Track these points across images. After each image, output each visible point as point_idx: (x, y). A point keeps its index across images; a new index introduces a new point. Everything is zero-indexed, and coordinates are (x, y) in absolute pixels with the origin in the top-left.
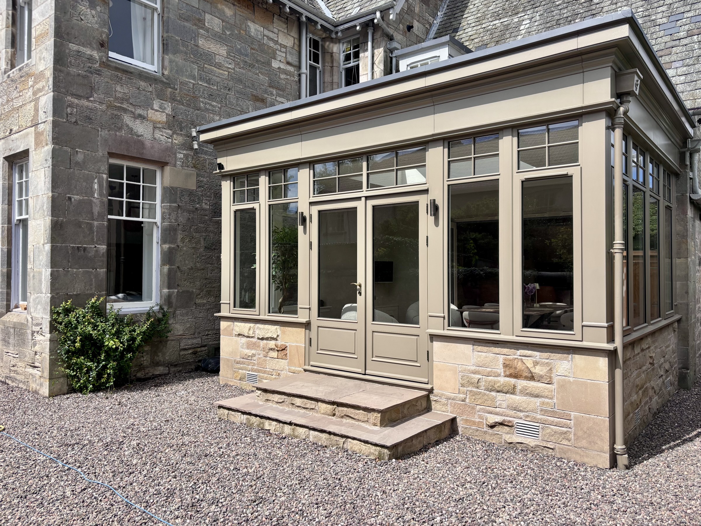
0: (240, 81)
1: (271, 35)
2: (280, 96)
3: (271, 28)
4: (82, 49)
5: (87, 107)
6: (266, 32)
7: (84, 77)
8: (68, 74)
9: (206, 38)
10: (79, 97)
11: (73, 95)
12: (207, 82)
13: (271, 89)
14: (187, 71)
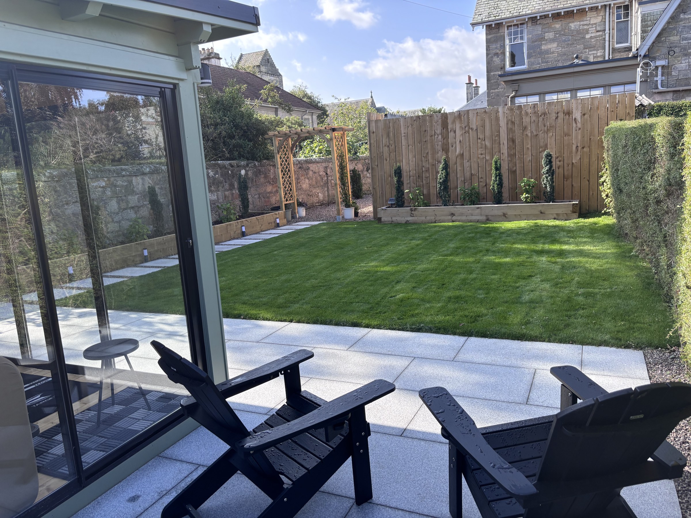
0: (565, 54)
1: (585, 23)
2: (591, 51)
3: (585, 19)
4: (495, 73)
5: (497, 92)
6: (582, 23)
7: (496, 82)
8: (491, 83)
9: (545, 44)
10: (495, 89)
11: (493, 89)
12: (546, 63)
13: (585, 50)
14: (536, 62)
